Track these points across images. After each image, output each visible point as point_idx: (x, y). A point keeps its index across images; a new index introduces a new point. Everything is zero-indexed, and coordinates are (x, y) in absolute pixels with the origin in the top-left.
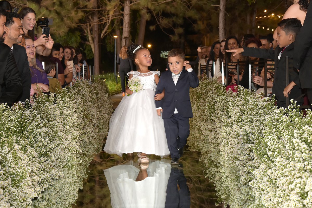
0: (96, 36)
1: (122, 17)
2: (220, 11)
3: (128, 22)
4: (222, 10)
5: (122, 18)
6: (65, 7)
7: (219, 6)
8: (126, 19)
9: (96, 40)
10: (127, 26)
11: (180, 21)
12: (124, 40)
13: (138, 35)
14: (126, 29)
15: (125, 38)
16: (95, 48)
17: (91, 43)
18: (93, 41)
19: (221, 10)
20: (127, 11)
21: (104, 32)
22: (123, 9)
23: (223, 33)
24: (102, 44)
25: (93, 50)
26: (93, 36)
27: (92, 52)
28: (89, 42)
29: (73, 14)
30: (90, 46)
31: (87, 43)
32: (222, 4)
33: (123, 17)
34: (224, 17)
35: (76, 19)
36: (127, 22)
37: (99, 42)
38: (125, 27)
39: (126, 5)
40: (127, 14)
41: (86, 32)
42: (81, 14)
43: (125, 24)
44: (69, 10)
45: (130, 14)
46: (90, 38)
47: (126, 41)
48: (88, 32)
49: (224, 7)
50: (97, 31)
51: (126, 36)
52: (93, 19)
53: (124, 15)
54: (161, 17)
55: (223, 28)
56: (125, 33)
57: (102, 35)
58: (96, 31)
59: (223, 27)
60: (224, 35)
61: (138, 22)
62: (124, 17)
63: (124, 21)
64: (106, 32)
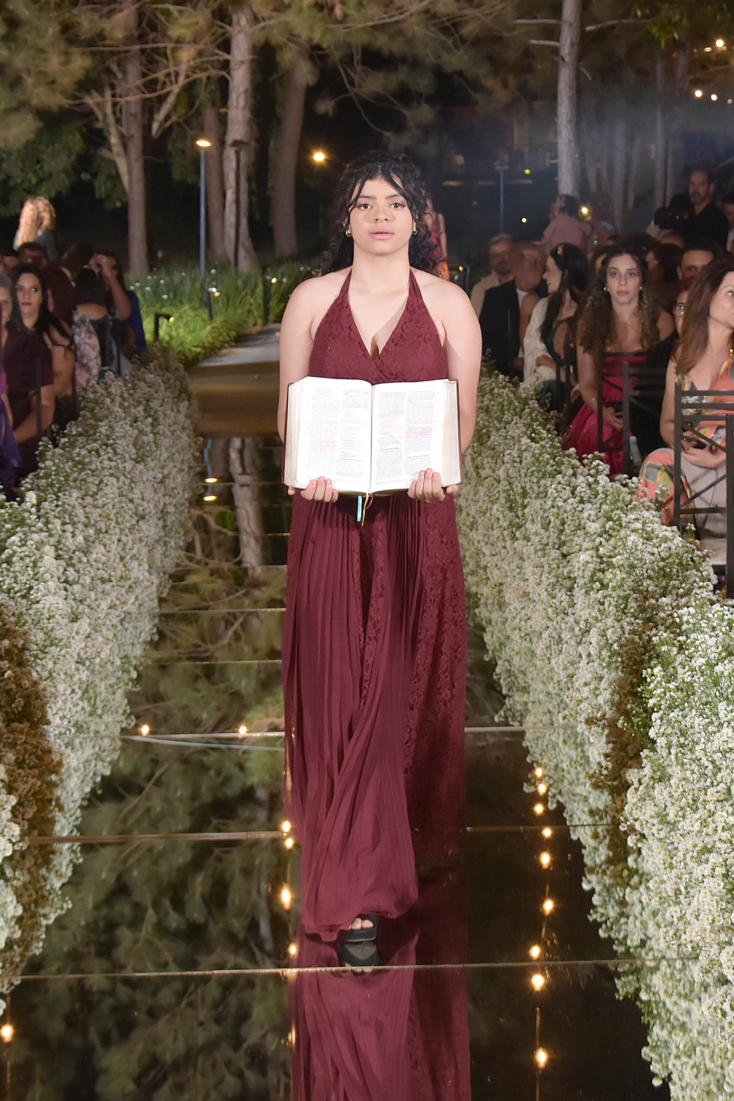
0: (135, 131)
1: (224, 73)
2: (561, 62)
3: (246, 91)
4: (567, 59)
5: (223, 77)
6: (26, 41)
7: (557, 44)
8: (240, 80)
9: (136, 146)
10: (242, 102)
11: (424, 83)
12: (230, 153)
13: (279, 122)
14: (240, 112)
15: (236, 143)
16: (130, 173)
17: (119, 155)
18: (125, 147)
19: (563, 59)
20: (241, 52)
21: (160, 116)
22: (226, 45)
23: (572, 138)
24: (155, 159)
25: (125, 179)
26: (124, 130)
27: (123, 187)
28: (110, 150)
29: (54, 63)
30: (114, 164)
31: (104, 152)
32: (568, 41)
33: (229, 74)
34: (575, 85)
35: (66, 81)
36: (242, 89)
37: (145, 152)
38: (237, 107)
39: (239, 32)
40: (242, 62)
41: (100, 117)
42: (80, 63)
43: (233, 97)
44: (41, 51)
45: (252, 61)
46: (114, 140)
47: (237, 153)
48: (105, 115)
49: (575, 47)
50: (139, 117)
51: (238, 137)
52: (124, 72)
53: (232, 65)
54: (359, 68)
55: (570, 122)
56: (237, 127)
57: (155, 126)
58: (135, 116)
59: (569, 117)
60: (573, 144)
61: (280, 78)
62: (232, 73)
63: (231, 86)
64: (167, 117)
